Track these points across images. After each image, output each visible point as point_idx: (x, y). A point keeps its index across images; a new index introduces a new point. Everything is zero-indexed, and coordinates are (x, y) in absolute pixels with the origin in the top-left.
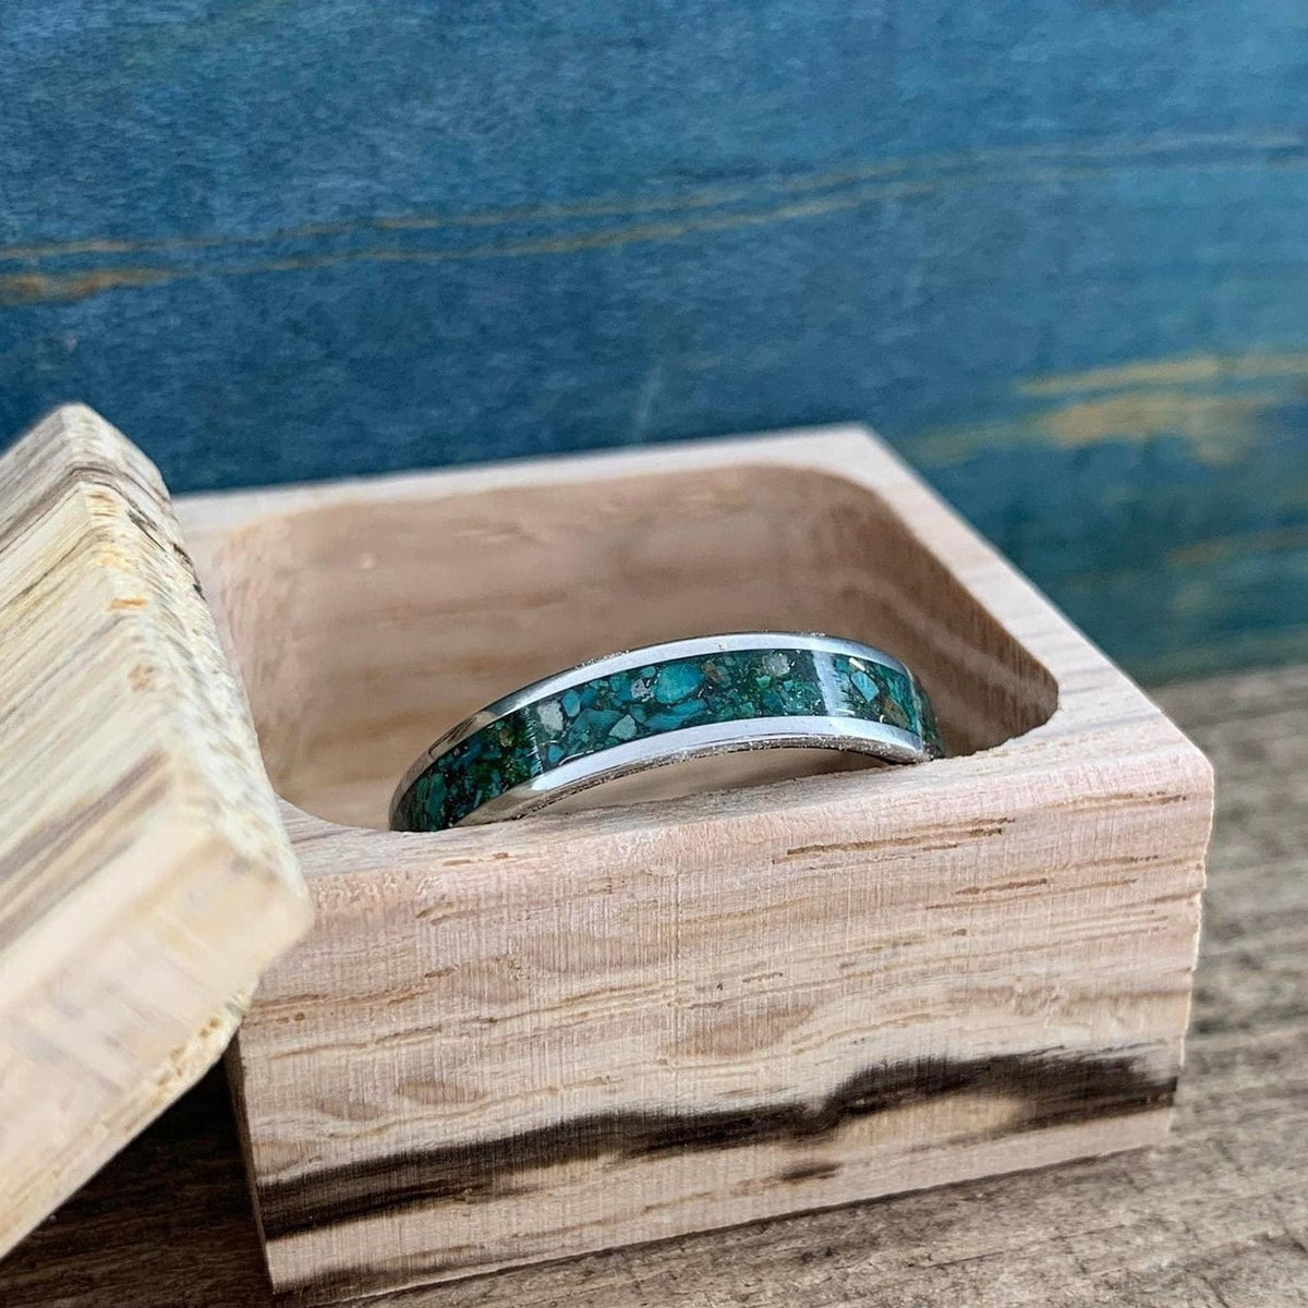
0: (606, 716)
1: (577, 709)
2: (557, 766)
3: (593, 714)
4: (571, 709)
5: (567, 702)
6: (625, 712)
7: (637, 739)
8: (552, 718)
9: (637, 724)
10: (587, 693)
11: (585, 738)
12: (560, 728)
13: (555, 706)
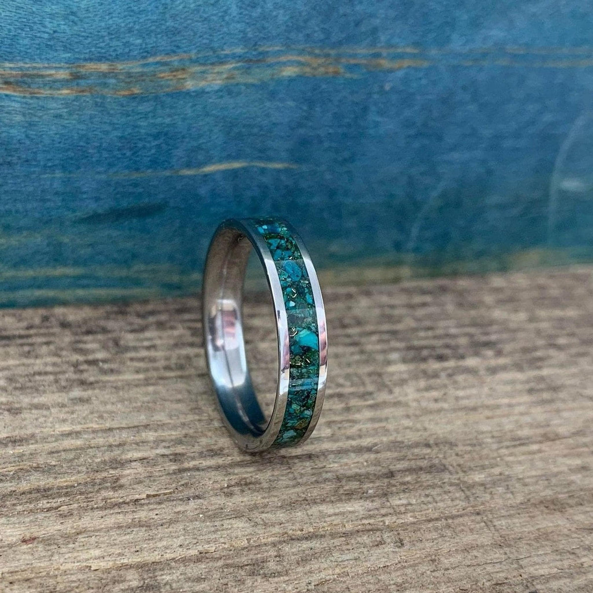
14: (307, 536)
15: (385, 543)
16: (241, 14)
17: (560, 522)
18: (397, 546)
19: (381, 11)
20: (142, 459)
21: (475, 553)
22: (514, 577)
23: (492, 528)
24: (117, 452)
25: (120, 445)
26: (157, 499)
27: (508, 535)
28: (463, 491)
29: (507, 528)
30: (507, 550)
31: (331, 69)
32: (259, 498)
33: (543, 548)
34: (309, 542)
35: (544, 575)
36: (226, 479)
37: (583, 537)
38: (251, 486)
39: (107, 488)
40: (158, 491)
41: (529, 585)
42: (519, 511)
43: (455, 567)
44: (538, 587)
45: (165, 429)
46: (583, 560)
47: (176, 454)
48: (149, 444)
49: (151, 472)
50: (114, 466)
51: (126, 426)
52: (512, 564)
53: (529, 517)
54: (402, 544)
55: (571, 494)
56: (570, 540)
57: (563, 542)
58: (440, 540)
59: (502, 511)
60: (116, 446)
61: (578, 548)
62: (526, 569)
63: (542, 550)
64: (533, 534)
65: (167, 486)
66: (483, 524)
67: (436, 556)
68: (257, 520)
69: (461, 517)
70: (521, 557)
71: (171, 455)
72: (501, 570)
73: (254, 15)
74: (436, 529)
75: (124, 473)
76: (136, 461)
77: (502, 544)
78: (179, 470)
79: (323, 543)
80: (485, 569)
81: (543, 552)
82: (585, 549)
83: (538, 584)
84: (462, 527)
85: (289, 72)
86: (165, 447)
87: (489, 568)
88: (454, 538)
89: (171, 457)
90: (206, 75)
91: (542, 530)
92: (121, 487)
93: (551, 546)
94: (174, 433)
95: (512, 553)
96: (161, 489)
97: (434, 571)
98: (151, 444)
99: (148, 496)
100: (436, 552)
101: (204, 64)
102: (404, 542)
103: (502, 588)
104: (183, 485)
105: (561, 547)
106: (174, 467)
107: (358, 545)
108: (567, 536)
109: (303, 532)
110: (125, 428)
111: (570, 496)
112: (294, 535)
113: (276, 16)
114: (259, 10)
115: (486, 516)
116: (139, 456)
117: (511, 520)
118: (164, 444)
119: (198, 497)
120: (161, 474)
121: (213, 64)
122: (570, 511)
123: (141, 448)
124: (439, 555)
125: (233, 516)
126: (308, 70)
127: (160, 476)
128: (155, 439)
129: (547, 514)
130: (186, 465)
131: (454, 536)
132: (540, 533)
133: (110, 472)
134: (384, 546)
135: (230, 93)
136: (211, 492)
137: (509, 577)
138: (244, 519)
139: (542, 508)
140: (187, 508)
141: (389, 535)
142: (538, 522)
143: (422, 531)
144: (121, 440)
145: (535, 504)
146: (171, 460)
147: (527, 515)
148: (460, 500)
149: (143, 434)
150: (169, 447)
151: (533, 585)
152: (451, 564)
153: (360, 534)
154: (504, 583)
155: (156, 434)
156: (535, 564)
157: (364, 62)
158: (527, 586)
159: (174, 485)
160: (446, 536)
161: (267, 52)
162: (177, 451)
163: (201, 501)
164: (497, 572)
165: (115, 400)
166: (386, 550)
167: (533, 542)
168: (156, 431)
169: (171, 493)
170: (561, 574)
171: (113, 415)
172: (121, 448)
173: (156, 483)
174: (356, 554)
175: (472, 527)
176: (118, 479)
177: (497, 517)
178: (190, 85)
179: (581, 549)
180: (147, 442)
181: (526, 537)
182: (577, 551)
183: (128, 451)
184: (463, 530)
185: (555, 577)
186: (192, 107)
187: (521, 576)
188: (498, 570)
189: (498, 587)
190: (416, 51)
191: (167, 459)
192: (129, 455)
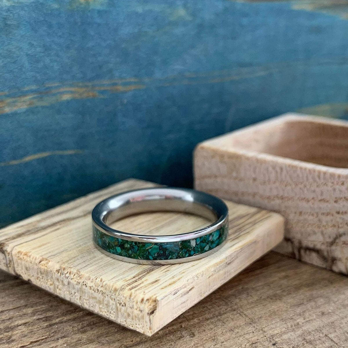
0: (204, 244)
1: (199, 242)
2: (193, 256)
3: (202, 244)
4: (198, 242)
5: (197, 240)
6: (208, 244)
7: (209, 250)
8: (193, 244)
9: (209, 246)
10: (202, 239)
11: (199, 250)
12: (194, 246)
13: (195, 241)
14: (136, 343)
15: (184, 337)
16: (31, 67)
17: (280, 305)
18: (191, 337)
19: (112, 60)
20: (25, 324)
21: (237, 330)
22: (262, 338)
23: (244, 316)
24: (7, 323)
25: (10, 319)
26: (38, 343)
27: (253, 317)
28: (223, 300)
29: (252, 314)
30: (255, 325)
31: (91, 94)
32: (103, 330)
33: (275, 320)
34: (138, 346)
35: (278, 333)
36: (81, 324)
37: (295, 309)
38: (97, 324)
39: (4, 343)
40: (37, 339)
41: (271, 340)
42: (257, 304)
43: (227, 340)
44: (277, 340)
45: (38, 305)
46: (298, 321)
47: (47, 317)
48: (28, 315)
49: (32, 329)
50: (7, 330)
51: (12, 308)
52: (259, 331)
53: (263, 305)
54: (194, 335)
55: (283, 290)
56: (288, 312)
57: (285, 314)
58: (216, 328)
59: (248, 306)
60: (7, 320)
61: (294, 316)
62: (268, 332)
63: (274, 321)
64: (267, 314)
65: (43, 335)
66: (238, 315)
67: (215, 337)
68: (103, 342)
69: (226, 314)
70: (263, 327)
71: (43, 318)
72: (253, 336)
73: (39, 66)
74: (212, 323)
75: (14, 333)
76: (21, 325)
77: (251, 323)
78: (50, 325)
79: (146, 345)
80: (244, 337)
81: (275, 322)
82: (297, 315)
83: (276, 338)
84: (227, 319)
85: (66, 97)
86: (39, 315)
87: (247, 336)
88: (223, 325)
89: (44, 319)
90: (16, 104)
91: (272, 311)
92: (13, 341)
93: (279, 317)
94: (44, 306)
95: (258, 326)
96: (39, 337)
97: (215, 345)
98: (30, 315)
99: (32, 343)
100: (214, 334)
101: (14, 97)
102: (195, 333)
103: (256, 345)
104: (53, 332)
105: (284, 317)
106: (46, 324)
107: (168, 341)
108: (286, 311)
109: (134, 342)
110: (11, 309)
111: (283, 291)
112: (128, 345)
113: (52, 67)
114: (42, 64)
115: (239, 310)
116: (23, 322)
117: (254, 309)
118: (38, 313)
119: (64, 337)
120: (38, 329)
121: (20, 96)
122: (285, 298)
123: (24, 318)
124: (216, 336)
125: (88, 342)
126: (77, 95)
127: (38, 331)
128: (32, 312)
129: (272, 302)
130: (54, 322)
131: (223, 324)
132: (271, 313)
133: (5, 334)
134: (183, 338)
135: (33, 113)
136: (72, 333)
137: (259, 338)
138: (95, 343)
139: (269, 300)
140: (58, 344)
141: (185, 332)
142: (269, 307)
143: (204, 326)
144: (10, 316)
145: (265, 299)
146: (44, 321)
147: (262, 305)
148: (223, 305)
149: (24, 310)
150: (42, 314)
151: (273, 340)
152: (225, 339)
153: (168, 335)
154: (257, 342)
155: (33, 309)
156: (272, 328)
157: (109, 88)
158: (270, 341)
159: (47, 334)
160: (218, 325)
161: (52, 87)
162: (47, 315)
163: (66, 338)
164: (252, 337)
165: (3, 296)
166: (185, 340)
167: (268, 318)
168: (32, 307)
169: (46, 338)
170: (287, 331)
171: (3, 303)
172: (11, 320)
173: (36, 335)
174: (168, 346)
175: (232, 317)
176: (10, 337)
177: (246, 309)
178: (7, 110)
179: (296, 316)
180: (28, 314)
181: (264, 316)
182: (294, 317)
183: (16, 321)
184: (228, 320)
185: (285, 333)
186: (11, 123)
187: (266, 336)
188: (252, 336)
189: (254, 345)
190: (136, 80)
191: (41, 321)
192: (16, 323)
